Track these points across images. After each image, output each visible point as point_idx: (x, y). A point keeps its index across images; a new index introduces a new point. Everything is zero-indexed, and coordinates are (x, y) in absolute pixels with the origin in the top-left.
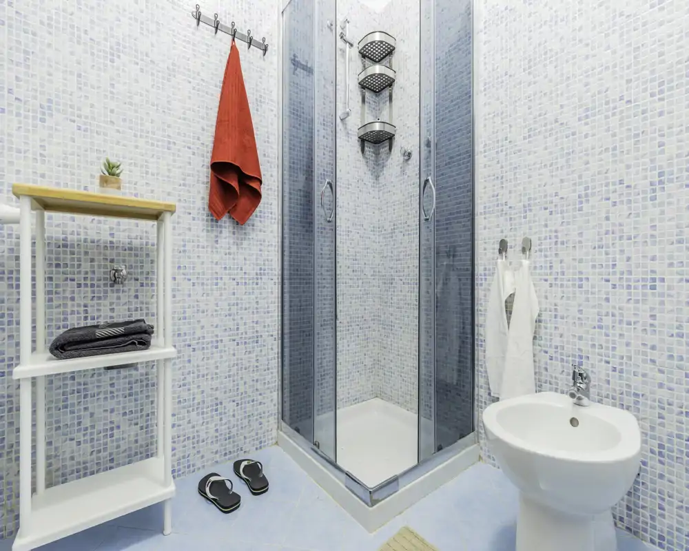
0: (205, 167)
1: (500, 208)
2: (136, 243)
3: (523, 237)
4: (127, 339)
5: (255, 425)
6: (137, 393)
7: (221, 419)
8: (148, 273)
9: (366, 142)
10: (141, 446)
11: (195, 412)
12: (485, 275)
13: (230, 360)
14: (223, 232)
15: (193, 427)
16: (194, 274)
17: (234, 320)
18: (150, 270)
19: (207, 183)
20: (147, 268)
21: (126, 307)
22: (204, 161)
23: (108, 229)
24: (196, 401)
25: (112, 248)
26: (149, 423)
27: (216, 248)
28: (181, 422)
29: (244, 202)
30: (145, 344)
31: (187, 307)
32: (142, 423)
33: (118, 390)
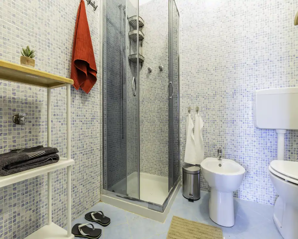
0: (67, 60)
1: (188, 96)
2: (30, 99)
3: (196, 106)
4: (47, 157)
5: (91, 194)
6: (30, 191)
7: (76, 195)
8: (37, 118)
9: (131, 62)
10: (34, 222)
11: (63, 195)
12: (183, 119)
13: (80, 164)
14: (76, 96)
15: (62, 203)
16: (62, 118)
17: (82, 142)
18: (38, 116)
19: (69, 69)
20: (37, 115)
21: (24, 139)
22: (67, 57)
23: (12, 90)
24: (64, 188)
25: (14, 102)
26: (38, 207)
27: (73, 105)
28: (56, 202)
29: (88, 82)
30: (56, 159)
31: (59, 137)
32: (33, 208)
33: (19, 191)
